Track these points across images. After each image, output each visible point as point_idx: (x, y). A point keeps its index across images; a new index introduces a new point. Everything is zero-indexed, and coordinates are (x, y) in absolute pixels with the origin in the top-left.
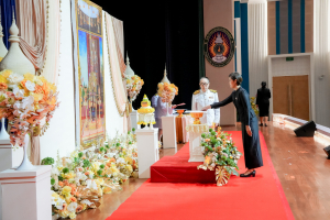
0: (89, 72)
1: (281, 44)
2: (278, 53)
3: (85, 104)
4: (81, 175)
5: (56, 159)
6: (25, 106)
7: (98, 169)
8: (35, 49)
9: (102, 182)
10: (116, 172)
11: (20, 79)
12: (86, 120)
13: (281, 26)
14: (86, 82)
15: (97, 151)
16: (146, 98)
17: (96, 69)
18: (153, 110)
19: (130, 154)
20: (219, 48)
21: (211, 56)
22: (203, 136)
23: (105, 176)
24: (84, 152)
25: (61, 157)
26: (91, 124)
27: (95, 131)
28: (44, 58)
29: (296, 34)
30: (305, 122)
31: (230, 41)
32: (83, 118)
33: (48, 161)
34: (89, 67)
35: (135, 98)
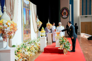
0: (26, 20)
1: (84, 12)
2: (83, 15)
3: (25, 29)
4: (23, 51)
5: (16, 46)
6: (8, 30)
7: (29, 49)
8: (11, 13)
9: (29, 52)
10: (34, 50)
11: (6, 22)
12: (25, 34)
13: (84, 7)
14: (25, 23)
15: (28, 43)
16: (43, 28)
17: (28, 19)
18: (45, 31)
19: (38, 45)
20: (65, 13)
21: (62, 16)
22: (60, 40)
23: (31, 51)
24: (24, 43)
25: (18, 45)
26: (27, 35)
27: (28, 38)
28: (13, 16)
29: (88, 9)
30: (91, 36)
31: (68, 11)
32: (24, 34)
33: (14, 46)
34: (26, 19)
35: (39, 28)
